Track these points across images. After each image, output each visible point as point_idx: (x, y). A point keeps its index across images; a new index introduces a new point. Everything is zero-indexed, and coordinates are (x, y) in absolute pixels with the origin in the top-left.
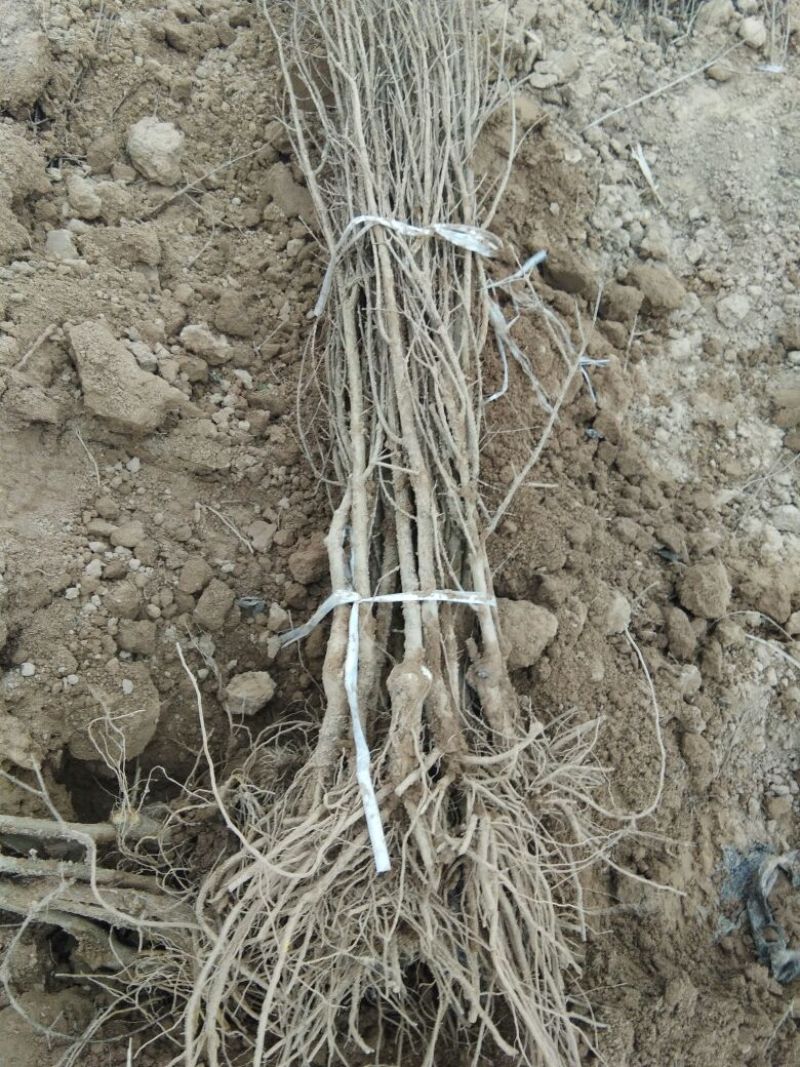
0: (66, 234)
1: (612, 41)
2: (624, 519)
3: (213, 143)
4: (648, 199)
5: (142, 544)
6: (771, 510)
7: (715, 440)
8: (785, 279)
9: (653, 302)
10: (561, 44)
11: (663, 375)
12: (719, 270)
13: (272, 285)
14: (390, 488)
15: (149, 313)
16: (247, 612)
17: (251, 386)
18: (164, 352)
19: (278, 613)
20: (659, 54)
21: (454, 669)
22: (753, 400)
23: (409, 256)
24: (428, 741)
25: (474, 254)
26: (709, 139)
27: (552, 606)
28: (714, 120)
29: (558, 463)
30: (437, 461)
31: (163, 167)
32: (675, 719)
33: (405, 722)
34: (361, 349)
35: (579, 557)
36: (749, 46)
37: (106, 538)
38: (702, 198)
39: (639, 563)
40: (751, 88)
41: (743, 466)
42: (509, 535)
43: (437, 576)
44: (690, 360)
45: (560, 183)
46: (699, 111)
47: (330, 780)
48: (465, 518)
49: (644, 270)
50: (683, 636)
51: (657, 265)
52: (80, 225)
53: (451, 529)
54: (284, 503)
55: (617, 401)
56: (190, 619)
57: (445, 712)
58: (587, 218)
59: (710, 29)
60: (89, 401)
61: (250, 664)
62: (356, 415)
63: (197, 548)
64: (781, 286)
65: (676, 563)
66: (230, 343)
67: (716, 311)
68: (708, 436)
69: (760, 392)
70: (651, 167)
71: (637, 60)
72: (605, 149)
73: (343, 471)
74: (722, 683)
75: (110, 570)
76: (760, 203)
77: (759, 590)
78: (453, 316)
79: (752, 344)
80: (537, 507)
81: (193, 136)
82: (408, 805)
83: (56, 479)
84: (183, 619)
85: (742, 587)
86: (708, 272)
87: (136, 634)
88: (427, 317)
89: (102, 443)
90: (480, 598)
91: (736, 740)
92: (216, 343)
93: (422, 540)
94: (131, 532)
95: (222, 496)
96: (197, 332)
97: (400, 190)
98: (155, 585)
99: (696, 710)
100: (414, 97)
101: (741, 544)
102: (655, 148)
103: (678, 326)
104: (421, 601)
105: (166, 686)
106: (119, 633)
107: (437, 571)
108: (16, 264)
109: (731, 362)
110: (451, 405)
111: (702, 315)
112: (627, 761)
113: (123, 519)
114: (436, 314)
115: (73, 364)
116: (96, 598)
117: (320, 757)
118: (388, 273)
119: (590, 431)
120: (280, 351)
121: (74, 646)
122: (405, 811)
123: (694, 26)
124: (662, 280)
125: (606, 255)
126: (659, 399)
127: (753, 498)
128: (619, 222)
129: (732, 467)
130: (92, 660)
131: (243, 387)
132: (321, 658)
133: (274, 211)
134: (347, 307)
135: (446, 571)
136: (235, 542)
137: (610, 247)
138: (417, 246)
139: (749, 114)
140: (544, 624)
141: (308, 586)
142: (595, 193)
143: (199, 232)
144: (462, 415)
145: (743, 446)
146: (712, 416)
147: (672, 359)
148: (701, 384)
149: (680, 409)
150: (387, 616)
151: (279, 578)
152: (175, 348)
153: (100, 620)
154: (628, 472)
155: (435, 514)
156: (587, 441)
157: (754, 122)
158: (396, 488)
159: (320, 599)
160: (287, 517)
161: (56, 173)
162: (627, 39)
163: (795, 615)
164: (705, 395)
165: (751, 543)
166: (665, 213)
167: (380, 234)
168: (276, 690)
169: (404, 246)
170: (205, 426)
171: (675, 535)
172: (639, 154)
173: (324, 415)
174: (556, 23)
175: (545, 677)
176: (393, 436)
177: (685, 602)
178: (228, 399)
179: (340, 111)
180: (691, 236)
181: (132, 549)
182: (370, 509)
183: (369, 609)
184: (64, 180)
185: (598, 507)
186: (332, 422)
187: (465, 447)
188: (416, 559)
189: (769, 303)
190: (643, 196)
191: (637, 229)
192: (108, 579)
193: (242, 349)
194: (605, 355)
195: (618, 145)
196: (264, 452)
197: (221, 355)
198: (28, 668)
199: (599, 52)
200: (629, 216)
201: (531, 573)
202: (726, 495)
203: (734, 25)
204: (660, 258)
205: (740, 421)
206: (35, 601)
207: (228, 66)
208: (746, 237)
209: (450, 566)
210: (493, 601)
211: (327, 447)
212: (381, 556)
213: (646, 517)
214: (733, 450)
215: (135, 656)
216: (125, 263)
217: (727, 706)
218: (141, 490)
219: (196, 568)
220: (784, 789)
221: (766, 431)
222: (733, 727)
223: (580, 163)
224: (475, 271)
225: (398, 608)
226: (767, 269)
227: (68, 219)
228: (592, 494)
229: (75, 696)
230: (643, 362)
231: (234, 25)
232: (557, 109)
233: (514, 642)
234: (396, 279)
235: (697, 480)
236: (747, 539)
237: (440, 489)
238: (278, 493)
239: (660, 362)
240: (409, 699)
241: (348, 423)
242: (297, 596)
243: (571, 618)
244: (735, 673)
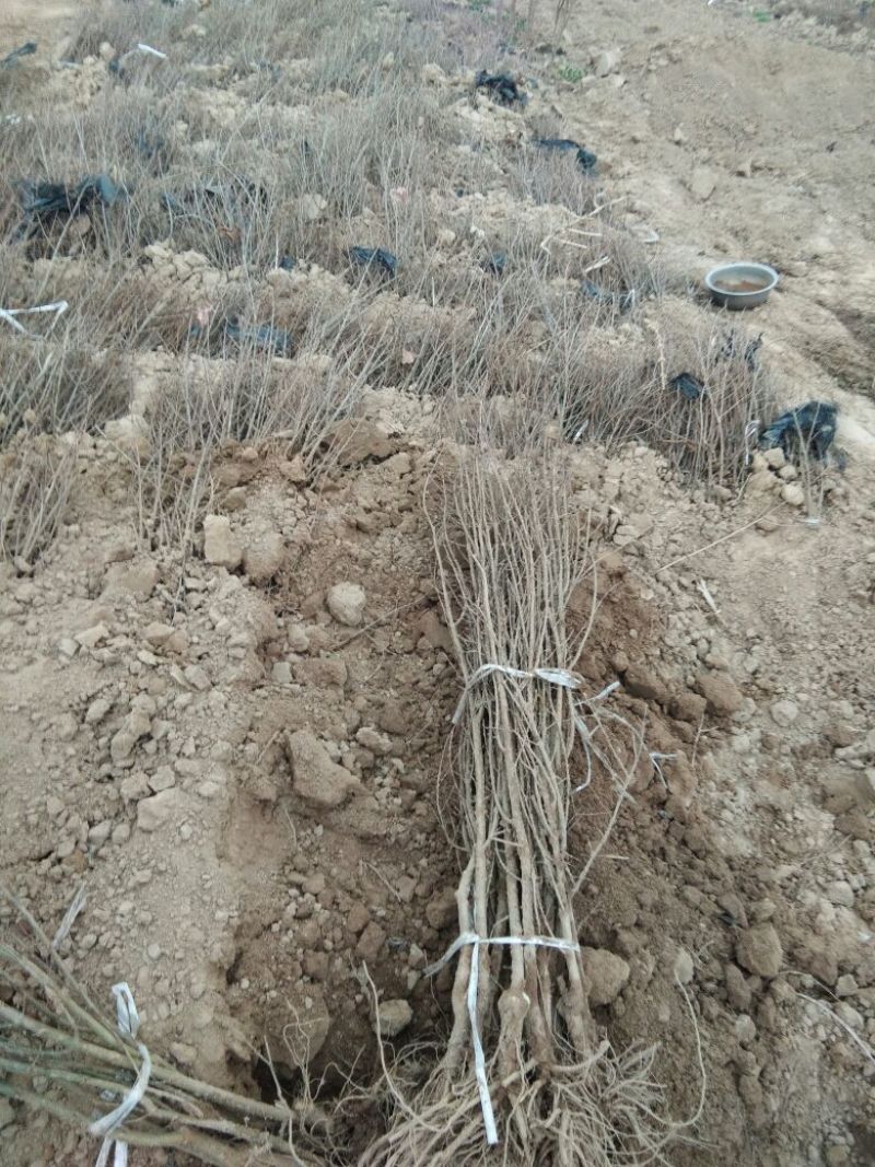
0: (287, 665)
1: (680, 503)
2: (690, 887)
3: (383, 594)
4: (712, 621)
5: (324, 892)
6: (825, 885)
7: (775, 822)
8: (828, 688)
9: (717, 705)
10: (639, 508)
11: (728, 764)
12: (773, 680)
13: (421, 695)
14: (503, 856)
15: (338, 719)
16: (394, 949)
17: (403, 771)
18: (346, 748)
19: (416, 952)
20: (718, 512)
21: (547, 999)
22: (807, 788)
23: (519, 691)
24: (527, 1051)
25: (564, 687)
26: (760, 576)
27: (625, 956)
28: (764, 561)
29: (633, 839)
30: (536, 837)
31: (352, 615)
32: (732, 1062)
33: (511, 1034)
34: (484, 751)
35: (649, 918)
36: (790, 505)
37: (299, 886)
38: (756, 621)
39: (703, 925)
40: (794, 536)
41: (800, 844)
42: (592, 896)
43: (536, 926)
44: (749, 753)
45: (637, 614)
46: (751, 554)
47: (456, 1077)
48: (556, 880)
49: (707, 679)
50: (739, 989)
51: (721, 674)
52: (293, 657)
53: (545, 889)
54: (423, 862)
55: (685, 788)
56: (353, 953)
57: (539, 1030)
58: (661, 639)
59: (758, 494)
60: (297, 786)
61: (393, 994)
62: (480, 799)
63: (359, 897)
64: (825, 693)
65: (735, 926)
66: (390, 739)
67: (770, 712)
68: (769, 818)
69: (812, 781)
70: (713, 596)
71: (699, 516)
72: (675, 587)
73: (469, 840)
74: (775, 1035)
75: (301, 911)
76: (804, 626)
77: (810, 954)
78: (549, 731)
79: (803, 741)
80: (613, 875)
81: (371, 589)
82: (511, 1097)
83: (269, 842)
84: (348, 952)
85: (796, 952)
86: (763, 681)
87: (316, 962)
88: (530, 734)
89: (300, 815)
90: (567, 944)
91: (793, 1089)
92: (381, 741)
93: (525, 897)
94: (316, 883)
95: (378, 855)
96: (368, 733)
97: (513, 646)
98: (330, 925)
99: (751, 1056)
100: (524, 580)
101: (799, 914)
102: (716, 582)
103: (739, 724)
104: (523, 943)
105: (333, 1007)
106: (304, 961)
107: (535, 921)
108: (257, 691)
109: (786, 755)
110: (546, 797)
111: (760, 716)
112: (689, 1092)
113: (311, 873)
114: (536, 734)
115: (288, 759)
116: (290, 932)
117: (448, 1062)
118: (504, 703)
119: (662, 812)
120: (425, 745)
121: (274, 968)
122: (509, 1101)
123: (745, 491)
124: (725, 689)
125: (677, 666)
126: (725, 785)
127: (809, 874)
128: (688, 640)
129: (790, 846)
130: (285, 980)
131: (398, 772)
132: (449, 990)
133: (425, 643)
134: (475, 721)
135: (542, 921)
136: (386, 892)
137: (680, 660)
138: (524, 684)
139: (792, 556)
140: (617, 970)
141: (440, 930)
142: (665, 621)
143: (371, 657)
144: (554, 804)
145: (799, 828)
146: (771, 800)
147: (735, 752)
148: (762, 773)
149: (743, 794)
150: (499, 954)
151: (418, 923)
152: (353, 744)
153: (291, 950)
154: (694, 847)
155: (534, 877)
156: (660, 821)
157: (796, 563)
158: (507, 856)
159: (449, 942)
160: (425, 874)
161: (281, 622)
162: (692, 501)
163: (841, 979)
164: (765, 782)
165: (807, 914)
166: (727, 631)
167: (500, 677)
168: (413, 1016)
169: (515, 685)
170: (370, 802)
171: (735, 904)
172: (703, 587)
173: (456, 796)
174: (635, 492)
175: (619, 1013)
176: (505, 817)
177: (741, 961)
178: (388, 781)
179: (474, 584)
180: (749, 651)
181: (316, 895)
182: (488, 871)
183: (486, 948)
184: (286, 626)
185: (668, 875)
186: (462, 803)
187: (556, 827)
188: (521, 911)
189: (816, 707)
190: (708, 618)
191: (703, 645)
192: (299, 918)
193: (398, 743)
194: (673, 751)
195: (685, 581)
196: (410, 822)
197: (384, 749)
198: (245, 983)
199: (669, 513)
200: (696, 635)
201: (609, 928)
202: (785, 870)
203: (778, 490)
204: (722, 669)
205: (796, 805)
206: (253, 933)
207: (396, 540)
208: (793, 653)
209: (545, 917)
210: (577, 947)
211: (458, 821)
212: (496, 909)
213: (709, 886)
214: (790, 830)
215: (312, 980)
216: (323, 684)
217: (779, 1055)
218: (323, 850)
219: (359, 911)
220: (841, 1140)
221: (818, 816)
222: (788, 1075)
223: (653, 600)
224: (565, 696)
225: (507, 948)
226: (812, 680)
227: (287, 653)
228: (662, 865)
229: (273, 1008)
230: (710, 754)
231: (401, 511)
232: (634, 559)
233: (595, 983)
234: (510, 706)
235: (759, 856)
236: (804, 910)
237: (539, 858)
238: (419, 854)
239: (724, 754)
240: (514, 1016)
241: (474, 805)
242: (432, 939)
243: (641, 967)
244: (787, 1026)
